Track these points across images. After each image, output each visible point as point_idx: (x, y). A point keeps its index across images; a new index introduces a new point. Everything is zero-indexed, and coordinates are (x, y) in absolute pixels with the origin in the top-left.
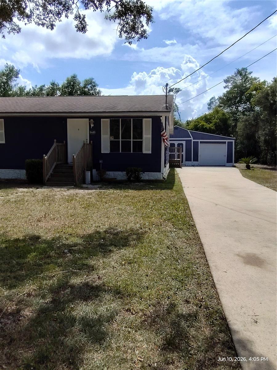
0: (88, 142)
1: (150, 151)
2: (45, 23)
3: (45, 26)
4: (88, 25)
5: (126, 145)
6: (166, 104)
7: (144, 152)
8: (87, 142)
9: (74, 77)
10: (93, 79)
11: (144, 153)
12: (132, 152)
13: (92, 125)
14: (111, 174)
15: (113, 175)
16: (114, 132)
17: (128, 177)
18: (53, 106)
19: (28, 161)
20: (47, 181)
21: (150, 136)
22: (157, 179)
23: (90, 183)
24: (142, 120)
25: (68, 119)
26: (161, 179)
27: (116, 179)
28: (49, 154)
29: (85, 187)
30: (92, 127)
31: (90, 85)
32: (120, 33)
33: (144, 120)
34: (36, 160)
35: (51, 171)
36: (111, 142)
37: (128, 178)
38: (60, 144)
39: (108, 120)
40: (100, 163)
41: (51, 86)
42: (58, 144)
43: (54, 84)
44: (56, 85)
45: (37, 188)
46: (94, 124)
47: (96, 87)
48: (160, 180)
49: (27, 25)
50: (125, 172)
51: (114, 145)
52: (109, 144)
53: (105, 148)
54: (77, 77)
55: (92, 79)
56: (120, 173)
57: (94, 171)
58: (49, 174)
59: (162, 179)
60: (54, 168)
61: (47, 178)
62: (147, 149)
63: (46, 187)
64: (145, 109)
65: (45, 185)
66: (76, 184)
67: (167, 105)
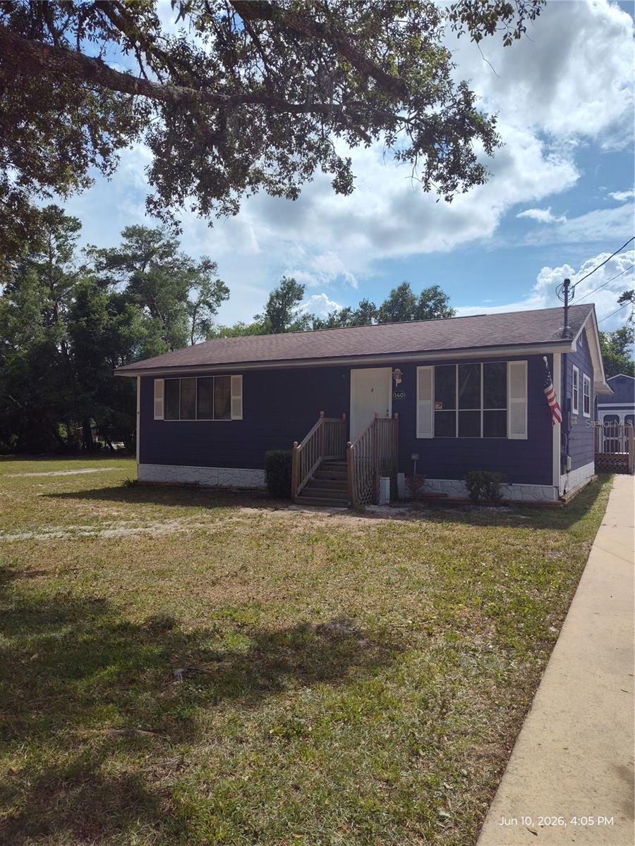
0: (390, 416)
1: (523, 435)
2: (283, 190)
3: (283, 195)
4: (356, 177)
5: (469, 421)
6: (566, 325)
7: (511, 436)
8: (388, 415)
9: (404, 289)
10: (436, 287)
11: (510, 438)
12: (482, 437)
13: (398, 381)
14: (436, 485)
15: (440, 488)
16: (443, 394)
17: (470, 493)
18: (330, 346)
19: (269, 453)
20: (300, 494)
21: (524, 400)
22: (544, 500)
23: (388, 502)
24: (505, 366)
25: (352, 370)
26: (552, 501)
27: (446, 495)
28: (305, 441)
29: (369, 511)
30: (398, 384)
31: (433, 301)
32: (426, 181)
33: (510, 364)
34: (284, 452)
35: (310, 475)
36: (438, 415)
37: (470, 496)
38: (333, 420)
39: (431, 368)
40: (414, 461)
41: (361, 309)
42: (327, 420)
43: (366, 304)
44: (370, 306)
45: (276, 509)
46: (402, 377)
47: (446, 303)
48: (551, 503)
49: (250, 197)
50: (464, 482)
51: (442, 421)
52: (432, 420)
53: (425, 428)
54: (410, 288)
55: (436, 289)
56: (455, 483)
57: (401, 477)
58: (305, 481)
59: (555, 499)
60: (317, 469)
61: (299, 490)
62: (517, 428)
63: (294, 507)
64: (511, 341)
65: (294, 503)
66: (352, 503)
67: (568, 327)
